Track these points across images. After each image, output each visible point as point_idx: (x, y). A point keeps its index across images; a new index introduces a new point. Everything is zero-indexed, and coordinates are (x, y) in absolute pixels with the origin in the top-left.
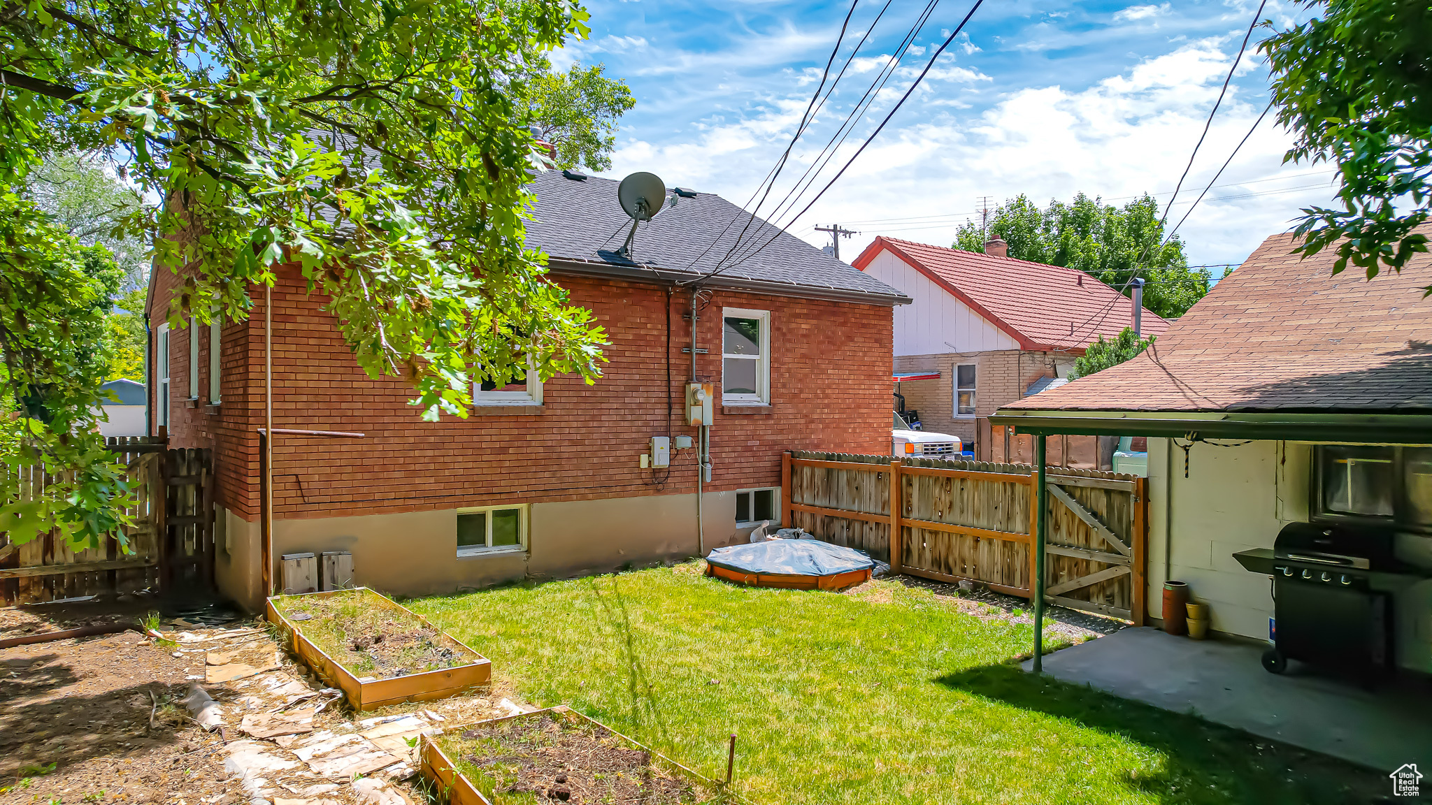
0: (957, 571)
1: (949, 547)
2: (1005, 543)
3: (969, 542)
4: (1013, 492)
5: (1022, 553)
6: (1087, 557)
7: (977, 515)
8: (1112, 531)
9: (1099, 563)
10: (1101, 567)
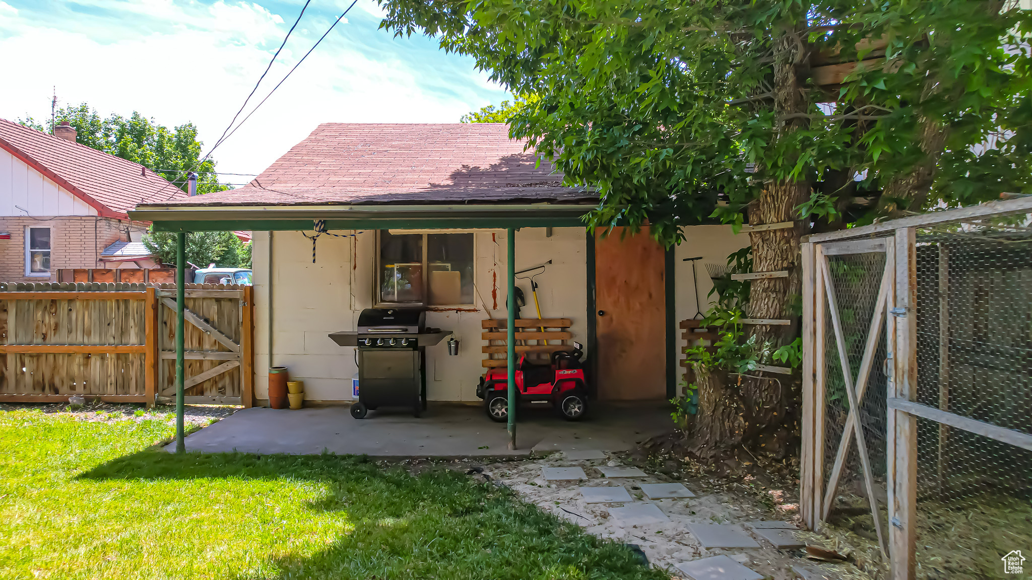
0: (64, 390)
1: (55, 368)
2: (118, 356)
3: (79, 359)
4: (127, 308)
5: (137, 363)
6: (201, 358)
7: (87, 332)
8: (222, 333)
9: (212, 361)
10: (213, 364)
